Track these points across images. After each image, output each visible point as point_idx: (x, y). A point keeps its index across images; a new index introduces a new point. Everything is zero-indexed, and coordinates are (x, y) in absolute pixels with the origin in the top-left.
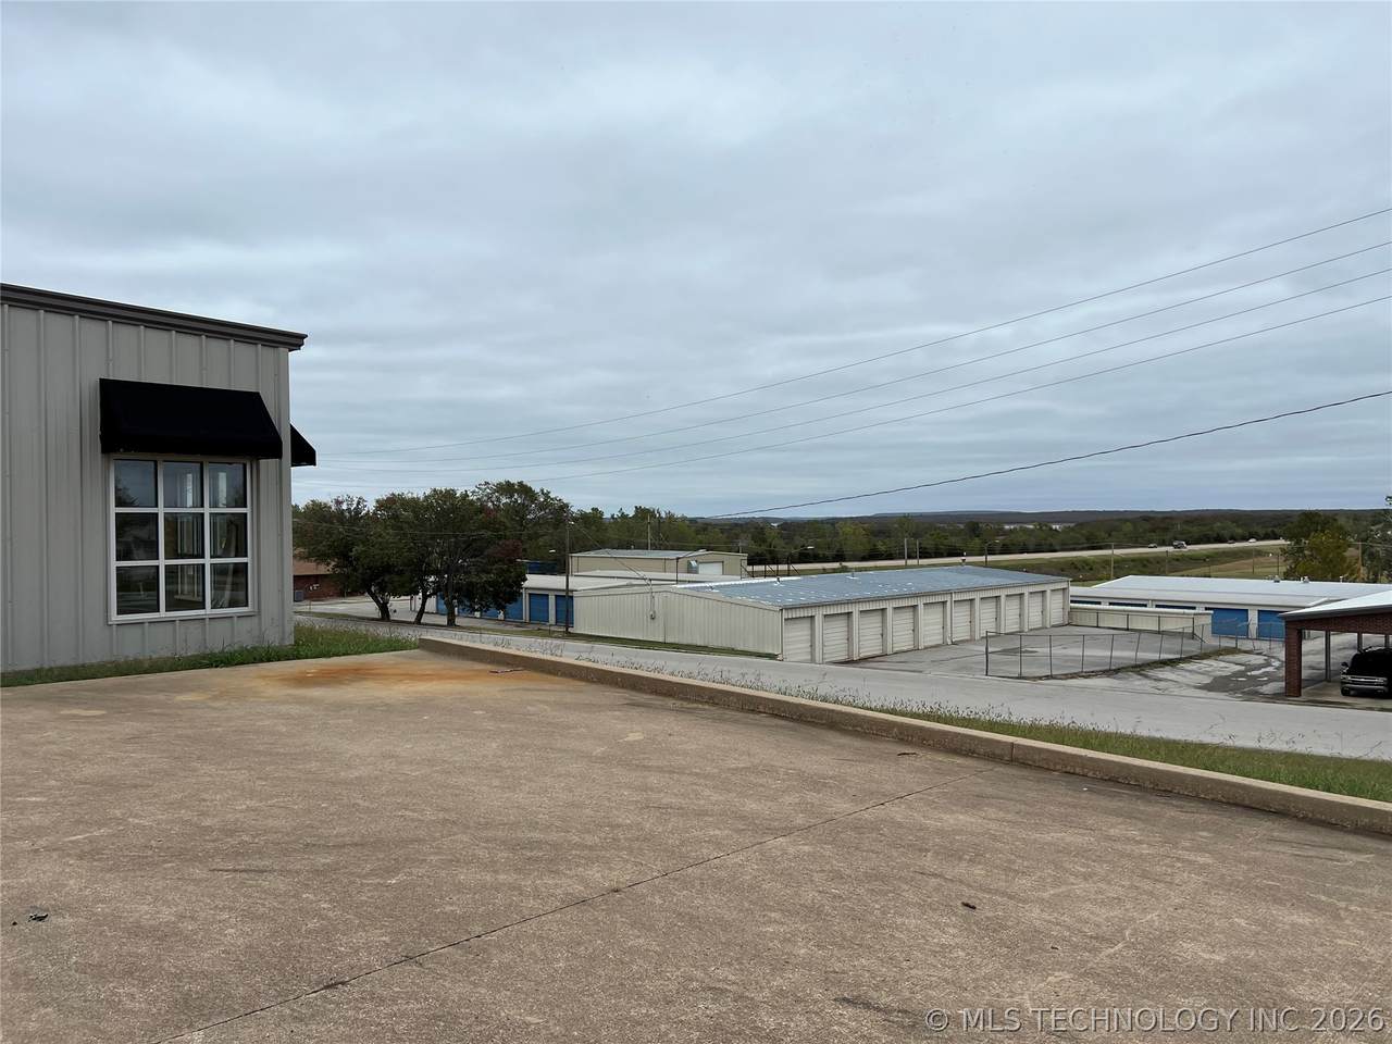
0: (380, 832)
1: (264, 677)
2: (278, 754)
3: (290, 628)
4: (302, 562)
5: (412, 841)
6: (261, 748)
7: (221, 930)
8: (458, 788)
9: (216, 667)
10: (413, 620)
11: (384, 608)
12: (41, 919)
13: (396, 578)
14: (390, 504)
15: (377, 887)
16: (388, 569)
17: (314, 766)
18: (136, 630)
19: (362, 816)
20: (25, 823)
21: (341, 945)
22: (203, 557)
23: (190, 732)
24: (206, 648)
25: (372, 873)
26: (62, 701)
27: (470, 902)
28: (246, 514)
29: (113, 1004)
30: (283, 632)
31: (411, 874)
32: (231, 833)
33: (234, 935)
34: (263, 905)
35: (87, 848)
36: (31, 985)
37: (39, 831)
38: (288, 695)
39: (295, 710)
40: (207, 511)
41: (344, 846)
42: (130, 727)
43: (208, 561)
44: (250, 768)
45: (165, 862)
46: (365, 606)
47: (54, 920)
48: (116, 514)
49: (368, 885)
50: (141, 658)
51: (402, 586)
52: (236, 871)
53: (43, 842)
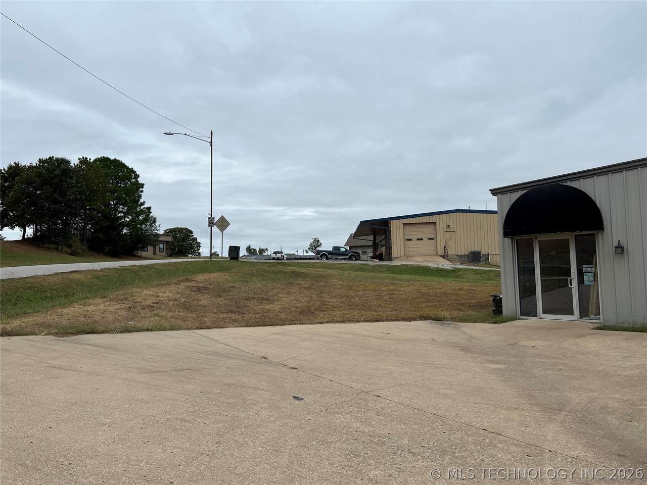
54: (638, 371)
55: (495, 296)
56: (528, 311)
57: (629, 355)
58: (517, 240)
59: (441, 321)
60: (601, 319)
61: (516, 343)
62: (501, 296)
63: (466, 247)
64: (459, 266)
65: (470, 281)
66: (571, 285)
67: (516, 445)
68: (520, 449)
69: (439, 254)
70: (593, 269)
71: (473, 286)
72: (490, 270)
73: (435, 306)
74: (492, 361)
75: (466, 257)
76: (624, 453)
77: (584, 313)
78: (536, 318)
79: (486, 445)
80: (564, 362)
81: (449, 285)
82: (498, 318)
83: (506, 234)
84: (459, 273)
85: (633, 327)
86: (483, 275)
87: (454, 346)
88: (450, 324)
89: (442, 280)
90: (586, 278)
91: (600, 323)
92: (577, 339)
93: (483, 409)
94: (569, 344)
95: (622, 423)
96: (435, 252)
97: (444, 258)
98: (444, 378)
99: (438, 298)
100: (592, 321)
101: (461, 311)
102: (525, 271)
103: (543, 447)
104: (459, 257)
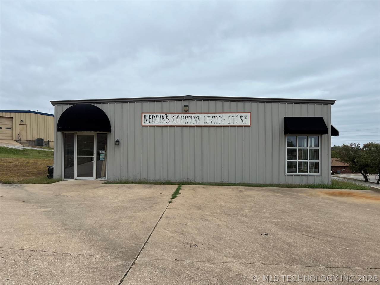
0: (347, 236)
1: (322, 192)
2: (323, 212)
3: (330, 180)
4: (339, 162)
5: (356, 240)
6: (318, 209)
7: (303, 248)
8: (374, 230)
9: (310, 188)
10: (376, 182)
11: (366, 178)
12: (266, 235)
13: (370, 169)
14: (368, 146)
15: (343, 249)
16: (367, 166)
17: (332, 216)
18: (291, 177)
19: (343, 231)
20: (265, 216)
21: (331, 259)
22: (307, 160)
23: (301, 203)
24: (307, 183)
25: (343, 245)
26: (275, 191)
27: (370, 259)
28: (318, 149)
29: (279, 255)
30: (328, 181)
31: (354, 248)
32: (308, 227)
33: (306, 249)
34: (313, 245)
35: (276, 223)
36: (263, 247)
37: (268, 218)
38: (327, 197)
39: (329, 201)
40: (308, 148)
41: (336, 237)
42: (288, 199)
43: (308, 161)
44: (315, 214)
45: (292, 230)
46: (360, 176)
47: (268, 236)
48: (287, 149)
49: (341, 248)
50: (292, 184)
51: (372, 171)
52: (308, 236)
53: (268, 220)
54: (120, 204)
55: (50, 167)
56: (69, 175)
57: (117, 196)
58: (65, 133)
59: (10, 183)
60: (107, 178)
61: (59, 195)
62: (53, 167)
63: (34, 136)
64: (28, 148)
65: (35, 157)
66: (93, 161)
67: (50, 255)
68: (52, 258)
69: (14, 138)
70: (105, 152)
71: (36, 161)
72: (49, 151)
73: (7, 174)
74: (43, 207)
75: (33, 142)
76: (109, 247)
77: (99, 176)
78: (73, 179)
79: (31, 260)
80: (85, 203)
81: (19, 160)
82: (50, 180)
83: (58, 130)
84: (27, 152)
85: (120, 182)
86: (44, 154)
87: (18, 199)
88: (17, 185)
89: (14, 157)
90: (101, 156)
91: (105, 181)
92: (93, 190)
93: (32, 238)
94: (89, 193)
95: (109, 232)
96: (11, 137)
97: (18, 142)
98: (8, 221)
99: (10, 169)
100: (103, 179)
101: (25, 177)
102: (69, 152)
103: (67, 253)
104: (29, 142)
